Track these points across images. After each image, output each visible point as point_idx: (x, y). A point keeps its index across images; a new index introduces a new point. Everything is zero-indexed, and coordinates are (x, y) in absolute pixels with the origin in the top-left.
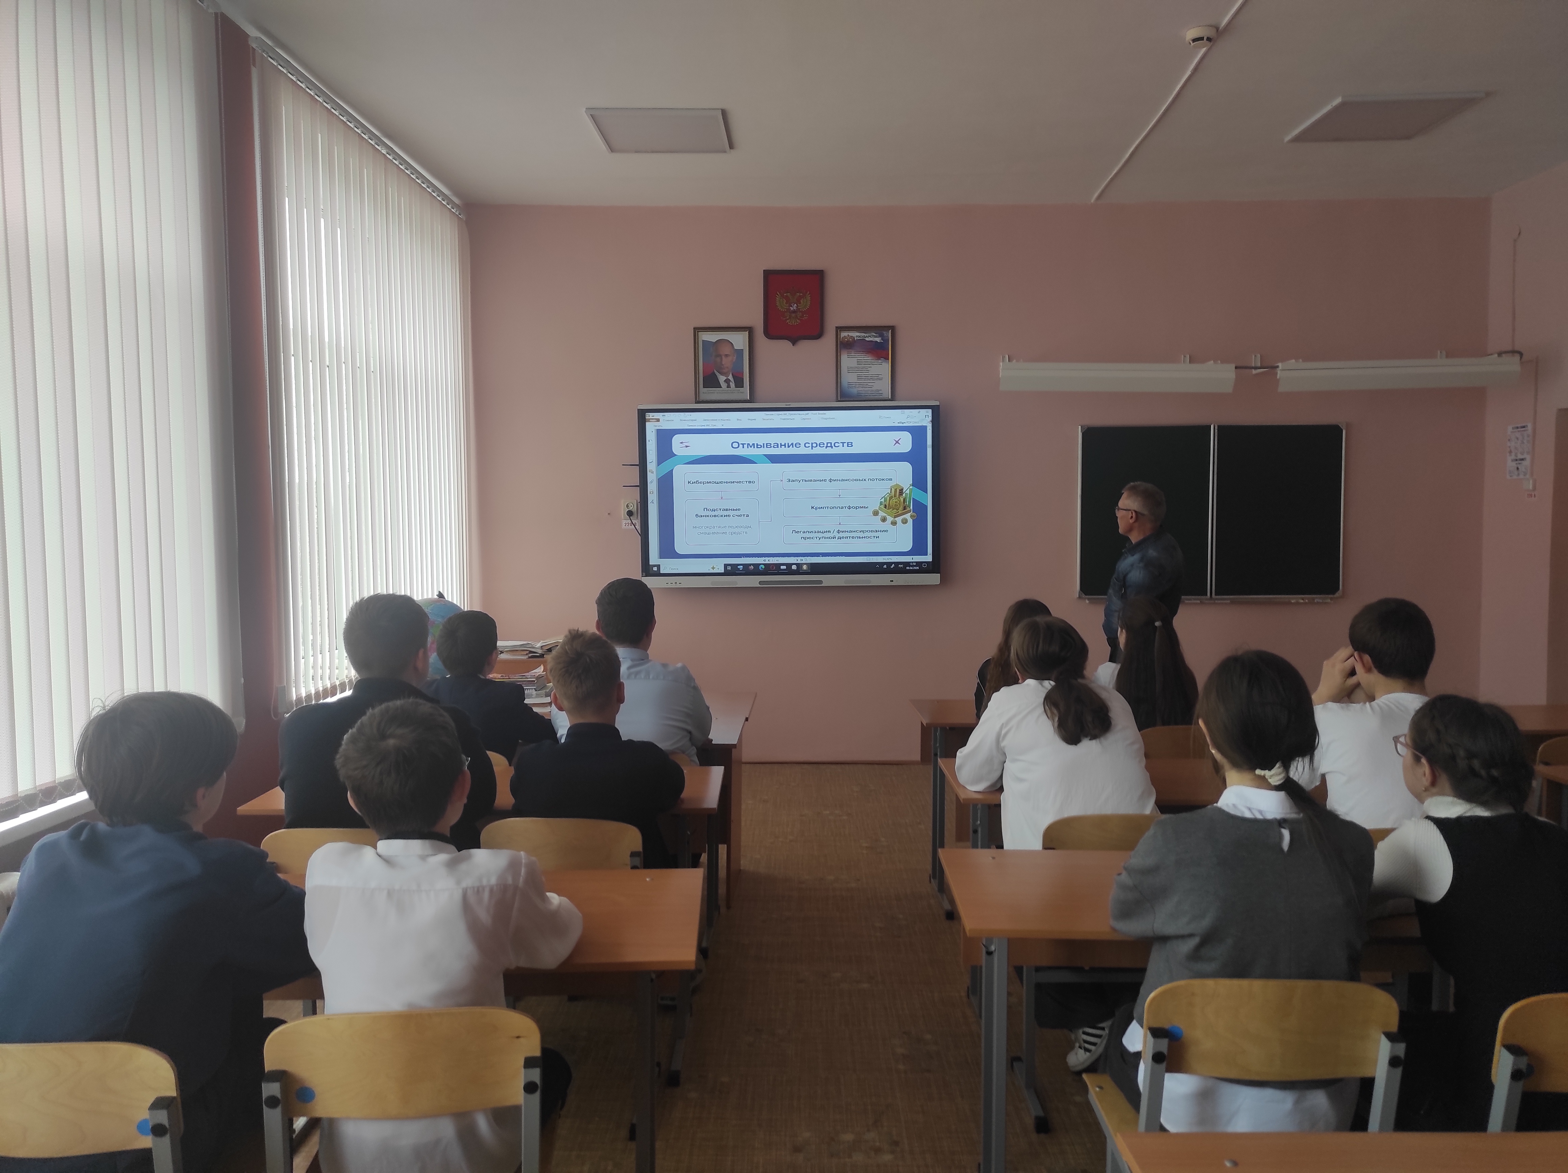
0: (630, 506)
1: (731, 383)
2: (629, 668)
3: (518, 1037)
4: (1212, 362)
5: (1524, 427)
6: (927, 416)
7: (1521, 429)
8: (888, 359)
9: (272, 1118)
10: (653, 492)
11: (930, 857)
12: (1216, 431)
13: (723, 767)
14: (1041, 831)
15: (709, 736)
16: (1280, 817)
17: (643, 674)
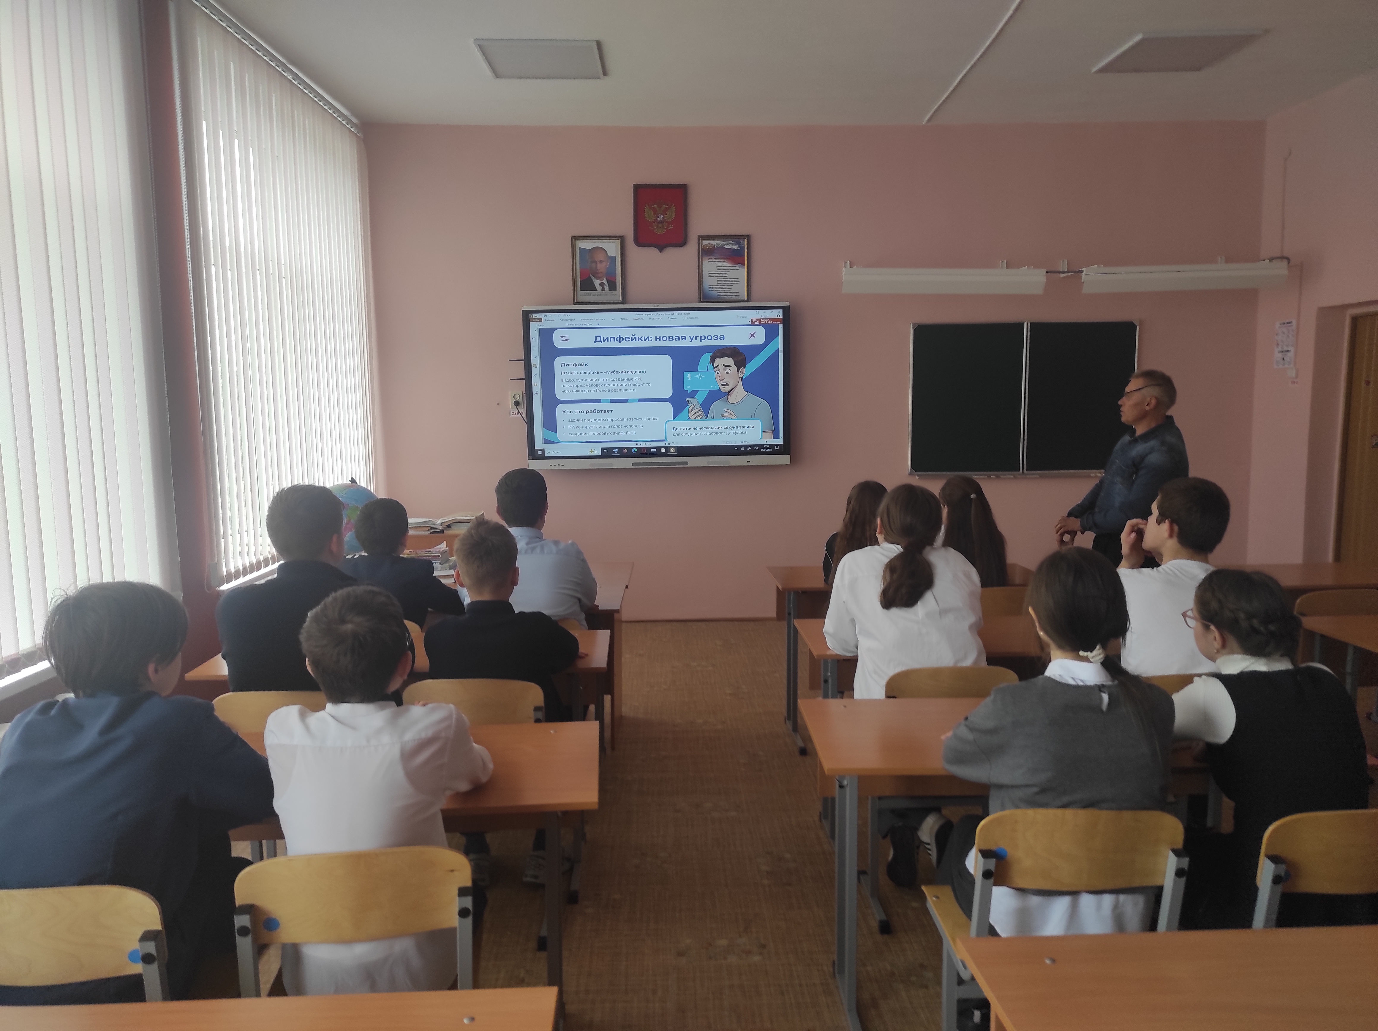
0: (516, 397)
1: (605, 286)
2: (524, 546)
3: (452, 871)
4: (1027, 267)
5: (1289, 323)
6: (778, 316)
7: (1287, 325)
8: (745, 265)
9: (244, 945)
10: (537, 384)
11: (785, 702)
12: (1029, 327)
13: (609, 631)
14: (884, 682)
15: (595, 603)
16: (1099, 683)
17: (538, 550)
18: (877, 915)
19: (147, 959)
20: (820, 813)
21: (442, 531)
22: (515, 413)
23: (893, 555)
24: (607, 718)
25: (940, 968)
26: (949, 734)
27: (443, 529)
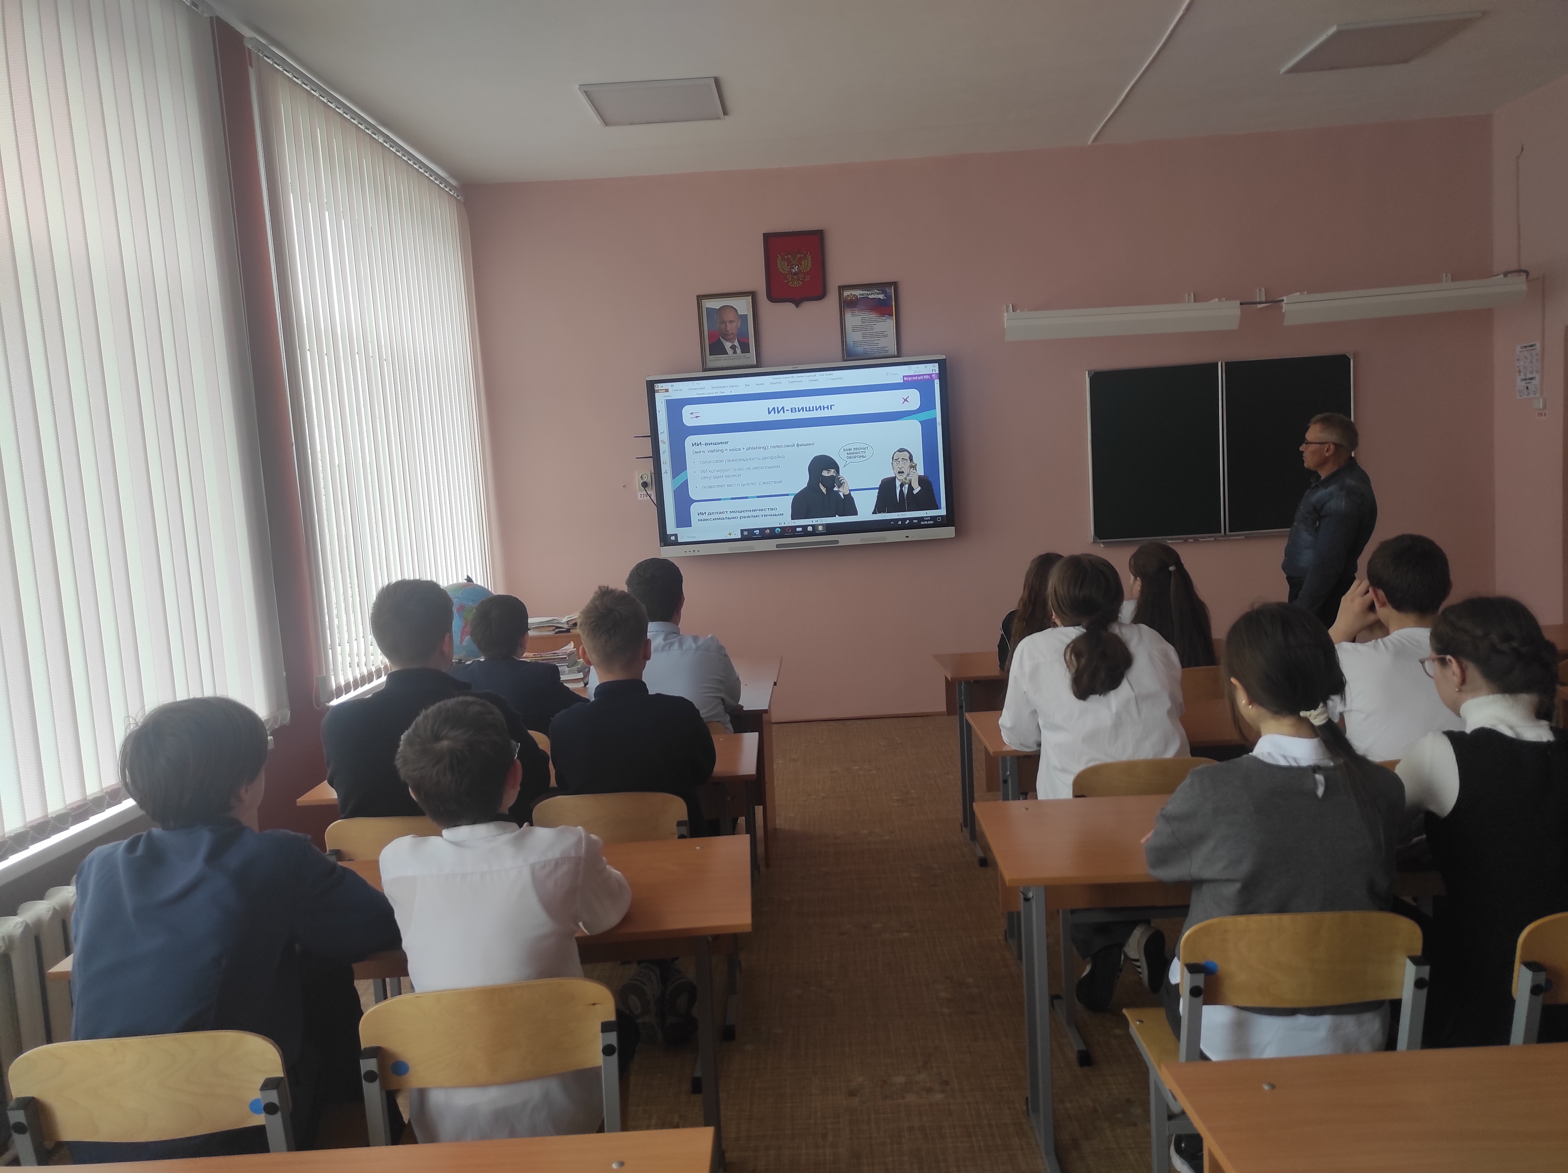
0: (644, 477)
1: (736, 349)
3: (594, 1004)
4: (1217, 299)
5: (1532, 346)
6: (934, 371)
7: (1530, 348)
8: (892, 316)
9: (372, 1092)
10: (666, 462)
11: (960, 807)
12: (1224, 368)
13: (757, 734)
14: (1070, 779)
15: (739, 703)
16: (1316, 765)
17: (676, 646)
18: (1074, 1045)
19: (270, 1109)
20: (1005, 931)
21: (568, 631)
22: (643, 496)
24: (760, 832)
25: (1148, 1103)
27: (568, 628)
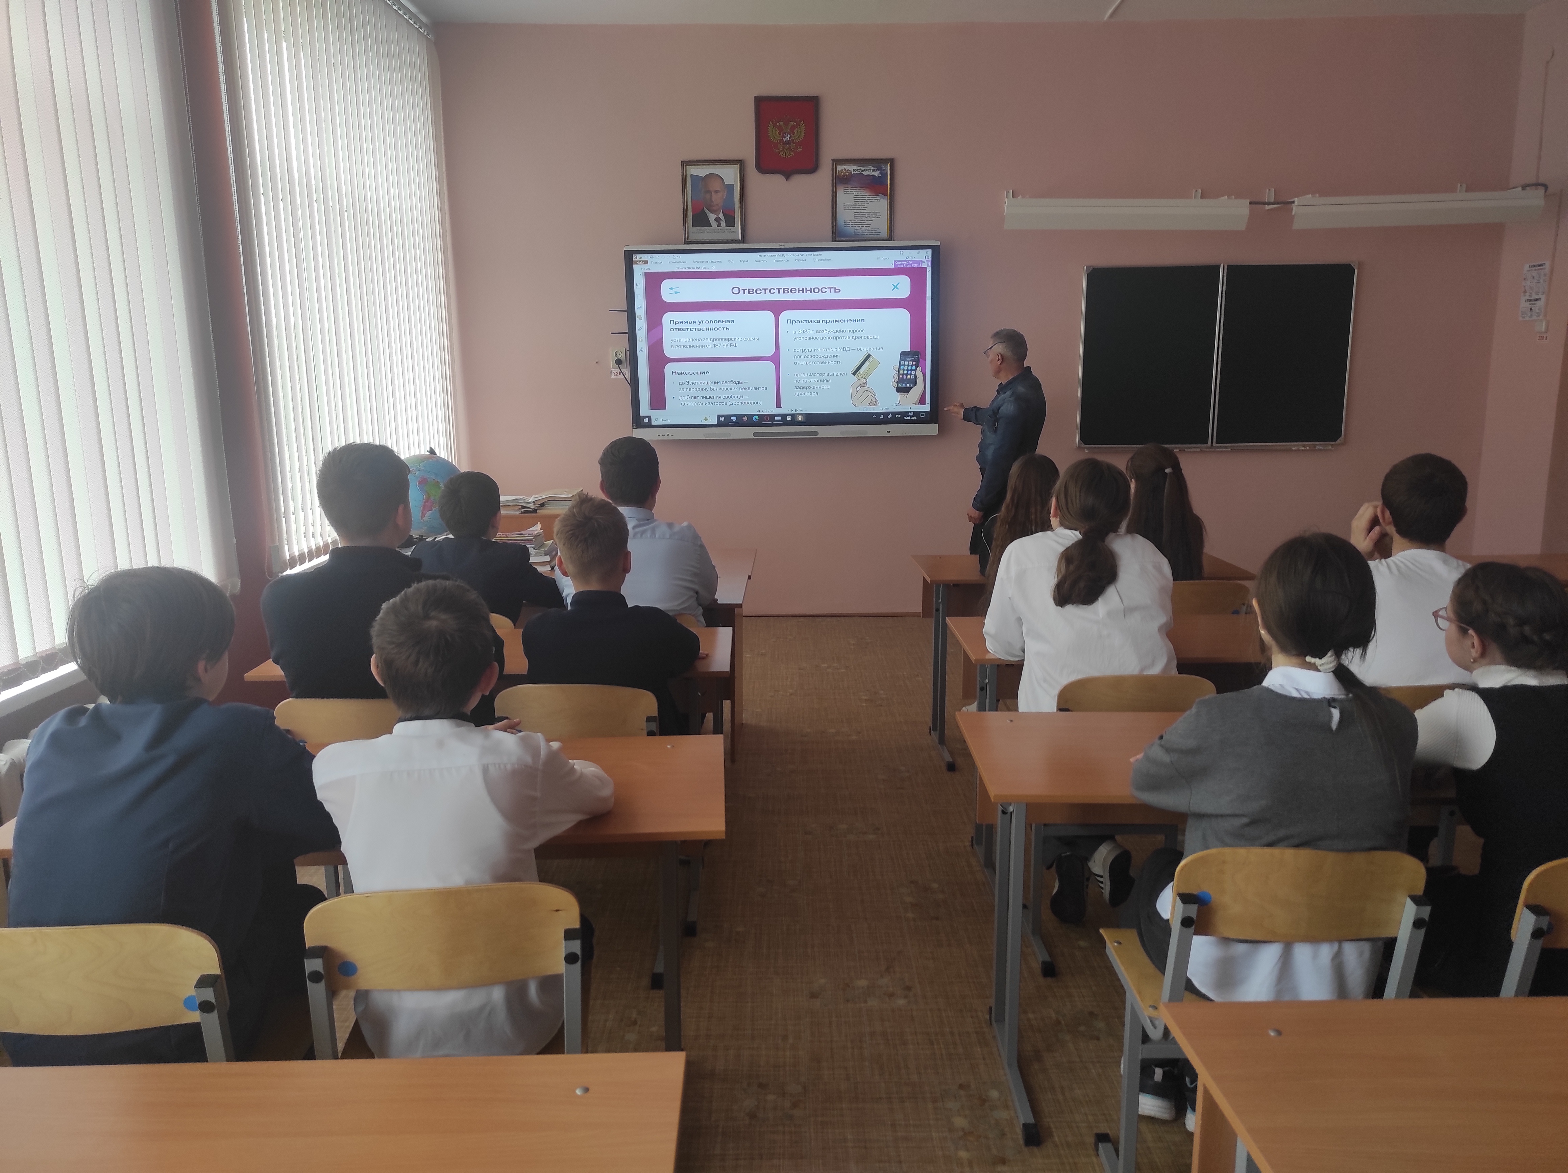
0: (618, 354)
1: (721, 222)
2: (634, 528)
3: (557, 911)
4: (1227, 196)
5: (1541, 265)
6: (927, 257)
7: (1539, 268)
8: (887, 195)
9: (316, 992)
10: (642, 339)
11: (929, 711)
12: (1226, 271)
13: (732, 628)
14: (1056, 692)
15: (715, 596)
16: (1328, 697)
17: (648, 534)
18: (1040, 955)
19: (205, 1007)
20: (972, 838)
21: (535, 511)
22: (616, 374)
23: (1069, 543)
24: (728, 730)
26: (1140, 756)
27: (536, 508)
